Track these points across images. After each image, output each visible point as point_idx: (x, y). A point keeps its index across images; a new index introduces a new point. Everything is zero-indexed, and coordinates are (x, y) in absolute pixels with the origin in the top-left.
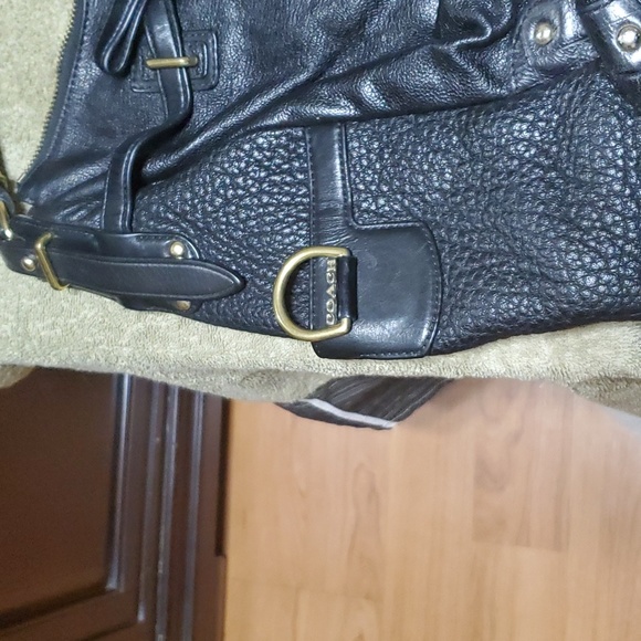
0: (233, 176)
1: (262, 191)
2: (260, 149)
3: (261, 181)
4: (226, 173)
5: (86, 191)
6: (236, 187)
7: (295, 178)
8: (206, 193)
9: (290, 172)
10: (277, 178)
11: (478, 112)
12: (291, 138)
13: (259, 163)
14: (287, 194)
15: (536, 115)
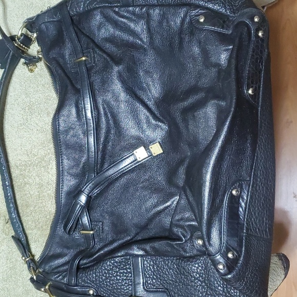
0: (108, 270)
1: (117, 275)
2: (116, 262)
3: (117, 272)
4: (106, 269)
5: (62, 269)
6: (109, 274)
7: (127, 271)
8: (100, 275)
9: (126, 269)
10: (122, 271)
11: (182, 261)
12: (127, 259)
13: (116, 267)
14: (125, 276)
15: (198, 265)
